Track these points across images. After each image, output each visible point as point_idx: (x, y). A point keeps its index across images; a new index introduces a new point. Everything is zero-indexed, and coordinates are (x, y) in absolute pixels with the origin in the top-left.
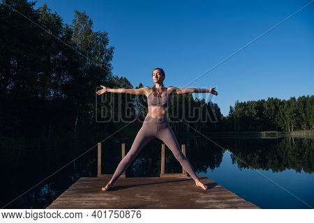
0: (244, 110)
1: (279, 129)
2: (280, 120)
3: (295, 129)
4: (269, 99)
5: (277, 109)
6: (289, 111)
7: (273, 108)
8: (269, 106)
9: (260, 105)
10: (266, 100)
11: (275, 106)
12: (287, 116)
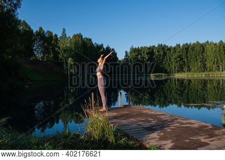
0: (138, 55)
1: (166, 72)
2: (167, 64)
3: (178, 71)
4: (159, 45)
5: (165, 54)
6: (175, 56)
7: (162, 53)
8: (158, 52)
9: (151, 51)
10: (156, 46)
11: (163, 52)
12: (172, 60)
